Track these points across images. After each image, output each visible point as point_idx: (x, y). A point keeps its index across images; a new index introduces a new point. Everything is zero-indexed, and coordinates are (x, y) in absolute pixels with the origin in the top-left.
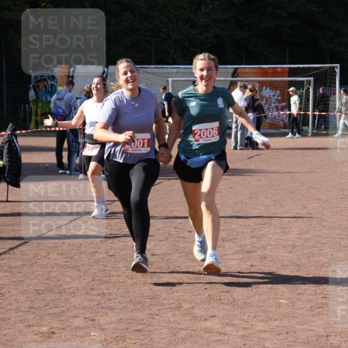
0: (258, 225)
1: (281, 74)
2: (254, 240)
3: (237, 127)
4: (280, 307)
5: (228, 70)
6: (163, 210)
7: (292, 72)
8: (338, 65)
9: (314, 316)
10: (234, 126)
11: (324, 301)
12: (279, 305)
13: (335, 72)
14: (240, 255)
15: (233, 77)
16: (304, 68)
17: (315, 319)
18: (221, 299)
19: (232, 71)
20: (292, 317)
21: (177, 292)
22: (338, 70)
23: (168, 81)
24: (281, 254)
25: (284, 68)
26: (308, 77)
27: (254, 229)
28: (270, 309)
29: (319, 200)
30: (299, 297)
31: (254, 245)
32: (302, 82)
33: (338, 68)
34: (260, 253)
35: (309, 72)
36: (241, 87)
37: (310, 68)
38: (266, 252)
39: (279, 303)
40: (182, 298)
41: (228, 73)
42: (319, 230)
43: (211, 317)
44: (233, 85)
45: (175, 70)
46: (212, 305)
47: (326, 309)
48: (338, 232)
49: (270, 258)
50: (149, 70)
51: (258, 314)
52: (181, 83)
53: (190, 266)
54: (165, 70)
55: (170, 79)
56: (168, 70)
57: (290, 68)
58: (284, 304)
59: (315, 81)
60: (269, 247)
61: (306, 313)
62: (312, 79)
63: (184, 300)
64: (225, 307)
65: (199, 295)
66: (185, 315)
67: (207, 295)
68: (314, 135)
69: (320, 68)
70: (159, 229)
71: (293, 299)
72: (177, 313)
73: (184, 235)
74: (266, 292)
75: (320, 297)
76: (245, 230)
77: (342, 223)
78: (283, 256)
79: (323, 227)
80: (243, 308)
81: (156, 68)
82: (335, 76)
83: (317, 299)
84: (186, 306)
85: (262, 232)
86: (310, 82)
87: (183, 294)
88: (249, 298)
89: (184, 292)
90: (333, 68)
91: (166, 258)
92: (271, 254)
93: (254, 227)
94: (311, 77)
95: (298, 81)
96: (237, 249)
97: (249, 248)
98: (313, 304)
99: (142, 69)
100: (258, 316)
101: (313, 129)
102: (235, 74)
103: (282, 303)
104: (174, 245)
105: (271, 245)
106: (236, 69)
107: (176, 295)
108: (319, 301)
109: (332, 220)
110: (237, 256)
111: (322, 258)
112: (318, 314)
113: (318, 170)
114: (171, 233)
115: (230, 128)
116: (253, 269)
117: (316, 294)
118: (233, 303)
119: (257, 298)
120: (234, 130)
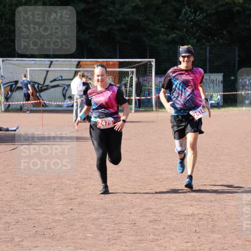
0: (82, 179)
1: (113, 66)
2: (77, 190)
3: (77, 105)
4: (86, 239)
5: (72, 63)
6: (13, 168)
7: (121, 65)
8: (154, 60)
9: (109, 246)
10: (75, 105)
11: (119, 234)
12: (86, 238)
13: (152, 65)
14: (65, 201)
15: (77, 68)
16: (129, 62)
17: (110, 247)
18: (44, 234)
19: (76, 63)
20: (94, 246)
21: (12, 229)
22: (153, 64)
23: (26, 71)
24: (95, 201)
25: (114, 61)
26: (132, 68)
27: (79, 182)
28: (79, 241)
29: (131, 160)
30: (101, 232)
31: (76, 194)
32: (128, 72)
33: (154, 62)
34: (79, 200)
35: (132, 65)
36: (80, 76)
37: (133, 62)
38: (84, 199)
39: (87, 236)
40: (15, 233)
41: (73, 64)
42: (126, 183)
43: (35, 247)
45: (33, 62)
46: (37, 239)
47: (119, 240)
48: (139, 184)
49: (86, 204)
50: (13, 62)
51: (69, 245)
52: (36, 72)
53: (25, 210)
54: (24, 62)
55: (28, 69)
56: (27, 62)
57: (119, 62)
58: (90, 237)
59: (137, 71)
60: (87, 196)
61: (104, 243)
62: (134, 70)
63: (17, 235)
64: (47, 240)
65: (29, 231)
66: (15, 246)
67: (34, 231)
68: (136, 111)
69: (141, 62)
70: (7, 183)
71: (97, 233)
72: (9, 245)
73: (25, 187)
74: (78, 229)
75: (116, 231)
76: (72, 183)
77: (143, 177)
78: (95, 202)
79: (130, 180)
80: (59, 240)
81: (17, 60)
82: (152, 68)
83: (114, 234)
84: (17, 239)
85: (84, 185)
86: (133, 72)
87: (17, 231)
88: (65, 233)
89: (18, 229)
90: (150, 62)
91: (9, 204)
92: (87, 200)
93: (79, 180)
94: (134, 68)
95: (125, 72)
96: (63, 197)
97: (72, 196)
98: (111, 237)
99: (7, 61)
100: (69, 246)
101: (136, 107)
102: (78, 65)
103: (88, 236)
104: (17, 194)
105: (89, 194)
106: (79, 62)
107: (12, 231)
108: (116, 235)
109: (137, 175)
110: (62, 202)
111: (123, 203)
112: (113, 244)
113: (134, 138)
114: (16, 185)
115: (72, 106)
116: (72, 211)
117: (114, 230)
118: (52, 237)
119: (71, 233)
120: (75, 108)
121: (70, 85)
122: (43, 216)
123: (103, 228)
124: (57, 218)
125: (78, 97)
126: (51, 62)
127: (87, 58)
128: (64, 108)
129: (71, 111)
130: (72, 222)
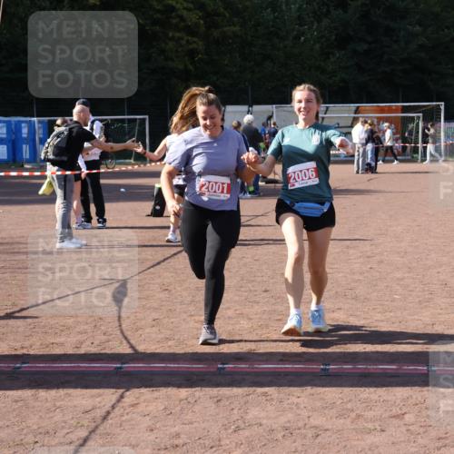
1: (396, 110)
2: (373, 247)
3: (359, 155)
5: (350, 108)
7: (405, 110)
8: (443, 103)
9: (422, 308)
10: (356, 154)
11: (430, 296)
12: (394, 300)
13: (440, 109)
14: (362, 260)
15: (355, 113)
16: (414, 106)
18: (345, 295)
19: (354, 109)
20: (404, 309)
22: (442, 108)
25: (398, 106)
26: (418, 113)
30: (410, 293)
31: (372, 251)
32: (413, 117)
33: (443, 105)
34: (378, 258)
35: (418, 109)
36: (362, 122)
37: (419, 106)
38: (382, 257)
39: (394, 298)
41: (351, 110)
43: (338, 309)
44: (355, 120)
46: (338, 300)
47: (431, 303)
48: (442, 241)
49: (386, 262)
57: (403, 106)
58: (398, 299)
59: (423, 116)
60: (385, 253)
61: (416, 306)
62: (421, 115)
64: (349, 301)
69: (424, 106)
71: (405, 295)
74: (383, 290)
75: (426, 293)
78: (396, 260)
80: (364, 302)
82: (441, 112)
83: (425, 295)
86: (419, 117)
88: (369, 294)
90: (439, 105)
92: (387, 259)
94: (420, 112)
95: (409, 117)
96: (359, 255)
97: (369, 254)
98: (421, 299)
100: (376, 308)
102: (357, 111)
103: (396, 298)
106: (358, 107)
108: (427, 297)
110: (359, 261)
112: (426, 306)
115: (353, 156)
116: (372, 270)
117: (424, 291)
118: (356, 298)
119: (375, 294)
120: (356, 158)
121: (350, 133)
122: (341, 275)
123: (410, 289)
124: (356, 277)
125: (360, 145)
126: (327, 108)
127: (367, 103)
128: (342, 158)
129: (352, 162)
130: (374, 283)
